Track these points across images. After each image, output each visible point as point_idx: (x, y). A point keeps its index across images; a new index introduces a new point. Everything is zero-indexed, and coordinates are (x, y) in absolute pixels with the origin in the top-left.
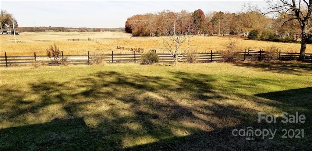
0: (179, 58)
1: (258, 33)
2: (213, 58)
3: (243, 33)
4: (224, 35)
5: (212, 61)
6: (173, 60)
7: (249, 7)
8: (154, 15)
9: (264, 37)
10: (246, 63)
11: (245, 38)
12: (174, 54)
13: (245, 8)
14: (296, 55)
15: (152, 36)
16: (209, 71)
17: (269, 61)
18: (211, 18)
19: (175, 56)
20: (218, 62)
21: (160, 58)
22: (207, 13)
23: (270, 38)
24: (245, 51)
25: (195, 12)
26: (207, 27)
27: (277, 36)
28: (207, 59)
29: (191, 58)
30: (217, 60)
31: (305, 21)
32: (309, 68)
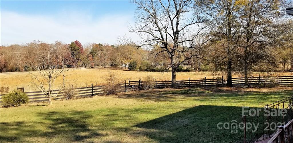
0: (53, 95)
1: (137, 64)
2: (94, 92)
3: (124, 65)
4: (105, 68)
5: (93, 95)
6: (47, 99)
7: (124, 40)
8: (22, 47)
9: (143, 68)
10: (127, 94)
11: (126, 69)
12: (47, 91)
13: (121, 41)
14: (169, 82)
15: (19, 71)
16: (89, 107)
17: (148, 91)
18: (90, 50)
19: (48, 94)
20: (99, 96)
21: (30, 97)
22: (86, 45)
23: (148, 69)
24: (125, 83)
25: (72, 43)
26: (87, 59)
27: (153, 66)
28: (88, 94)
29: (69, 94)
30: (99, 94)
31: (172, 52)
32: (179, 93)
